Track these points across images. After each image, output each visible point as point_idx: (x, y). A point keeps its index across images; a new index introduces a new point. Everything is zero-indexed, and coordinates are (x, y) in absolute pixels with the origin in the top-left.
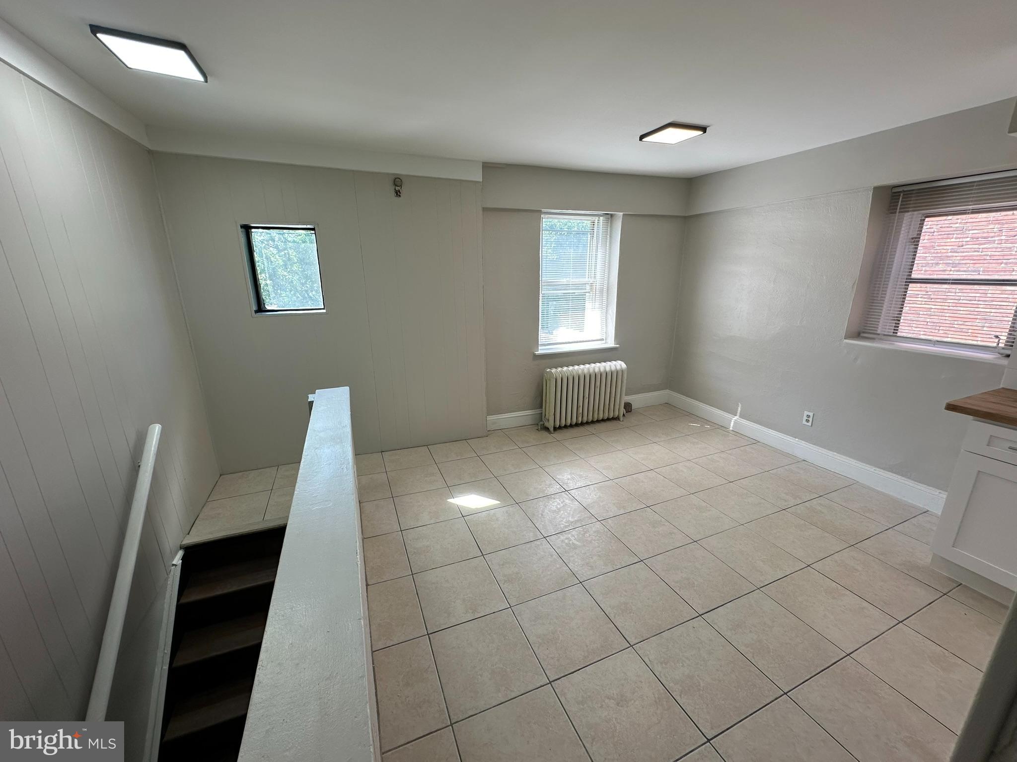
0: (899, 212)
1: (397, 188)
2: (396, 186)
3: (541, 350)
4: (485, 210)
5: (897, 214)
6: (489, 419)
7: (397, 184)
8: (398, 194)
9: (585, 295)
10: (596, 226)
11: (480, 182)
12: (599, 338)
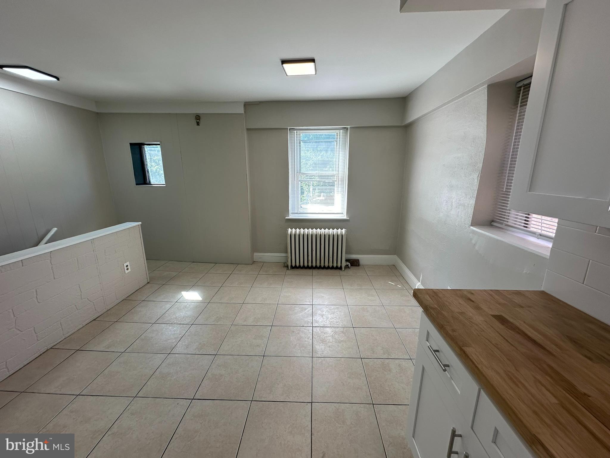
0: (521, 106)
1: (198, 121)
2: (197, 120)
3: (291, 216)
4: (248, 130)
5: (519, 108)
6: (255, 255)
7: (198, 118)
8: (198, 124)
9: (334, 182)
10: (339, 136)
11: (242, 114)
12: (340, 212)
